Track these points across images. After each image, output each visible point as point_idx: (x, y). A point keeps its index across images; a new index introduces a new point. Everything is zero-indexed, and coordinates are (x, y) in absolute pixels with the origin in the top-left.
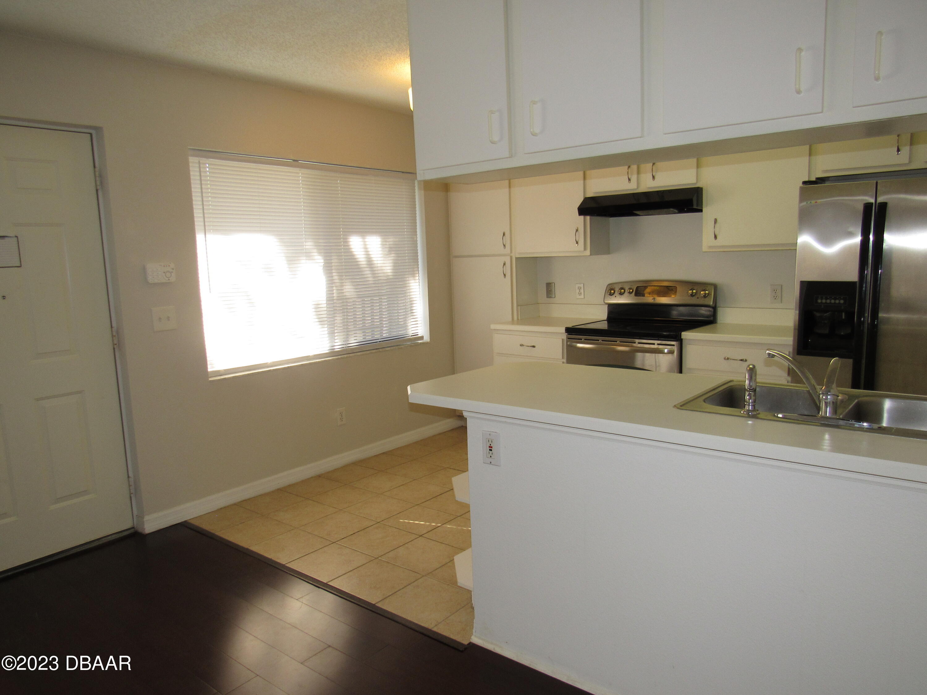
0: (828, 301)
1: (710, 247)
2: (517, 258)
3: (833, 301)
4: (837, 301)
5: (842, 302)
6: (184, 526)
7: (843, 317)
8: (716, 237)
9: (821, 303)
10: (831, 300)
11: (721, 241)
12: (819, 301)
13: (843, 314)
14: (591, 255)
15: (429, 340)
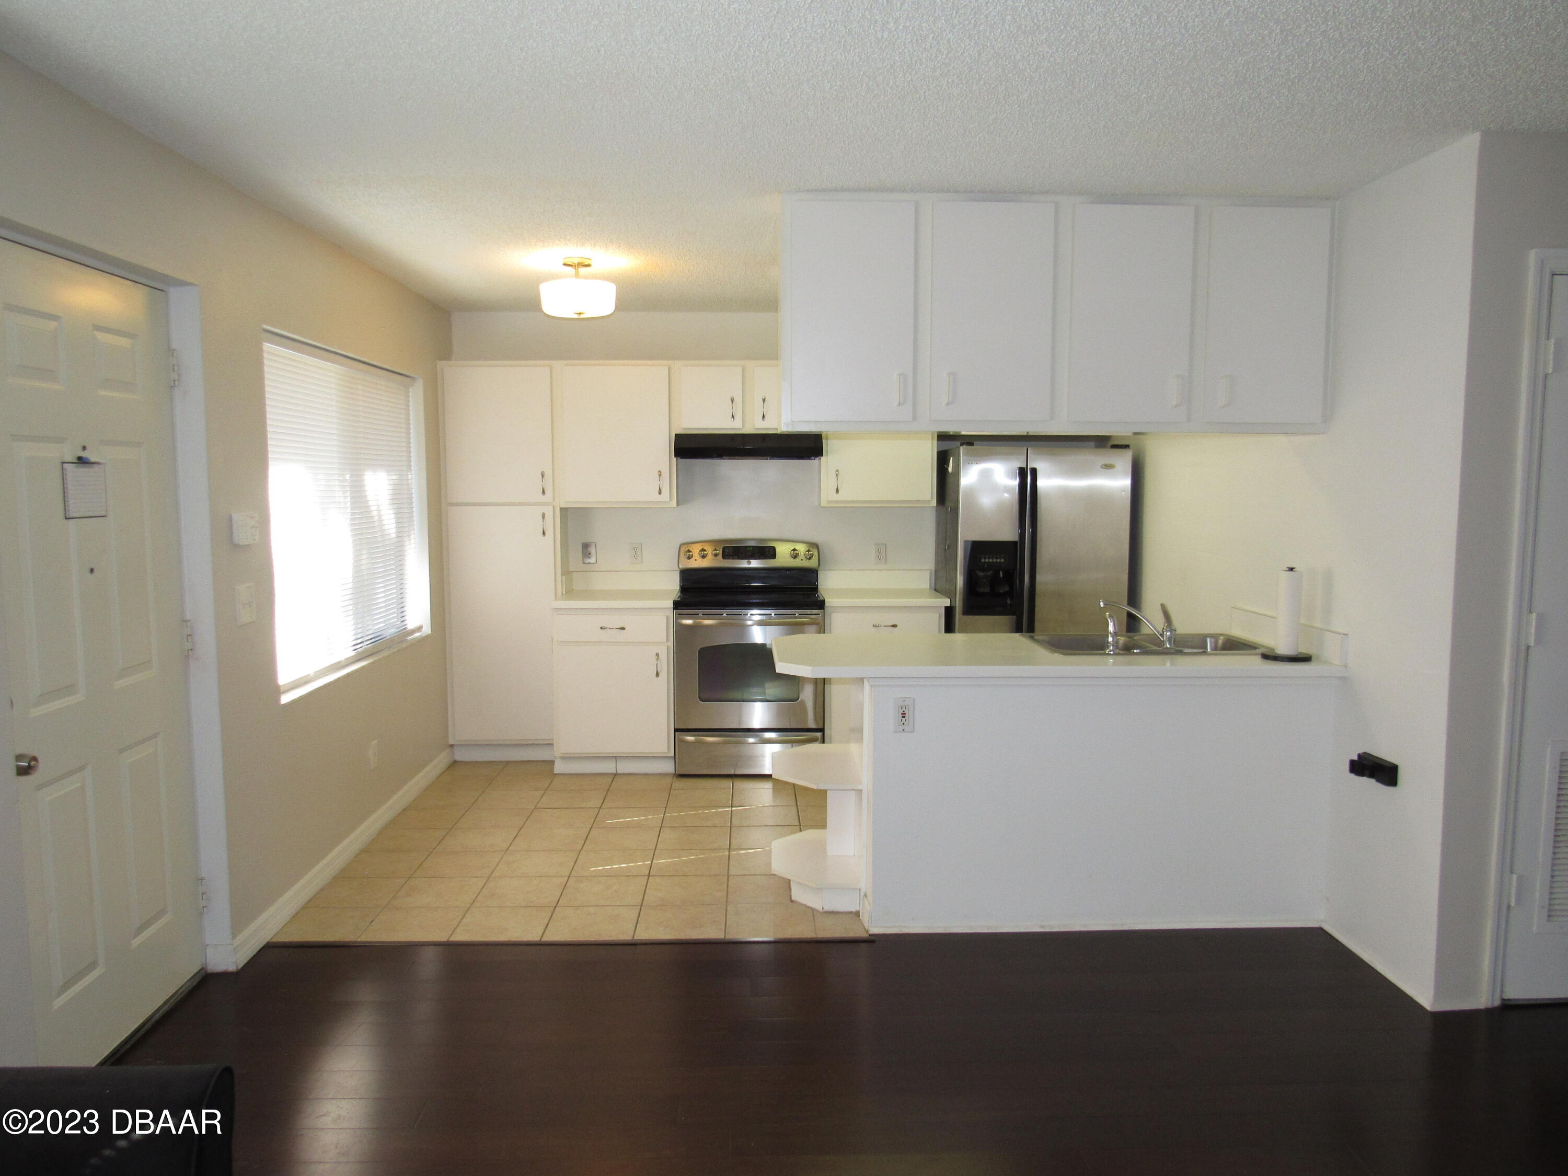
0: (991, 560)
1: (829, 502)
2: (561, 509)
3: (995, 560)
4: (998, 560)
5: (1002, 560)
6: (269, 947)
7: (1001, 576)
8: (837, 491)
9: (985, 562)
10: (993, 559)
11: (843, 496)
12: (983, 560)
13: (1001, 573)
14: (678, 504)
15: (429, 631)
